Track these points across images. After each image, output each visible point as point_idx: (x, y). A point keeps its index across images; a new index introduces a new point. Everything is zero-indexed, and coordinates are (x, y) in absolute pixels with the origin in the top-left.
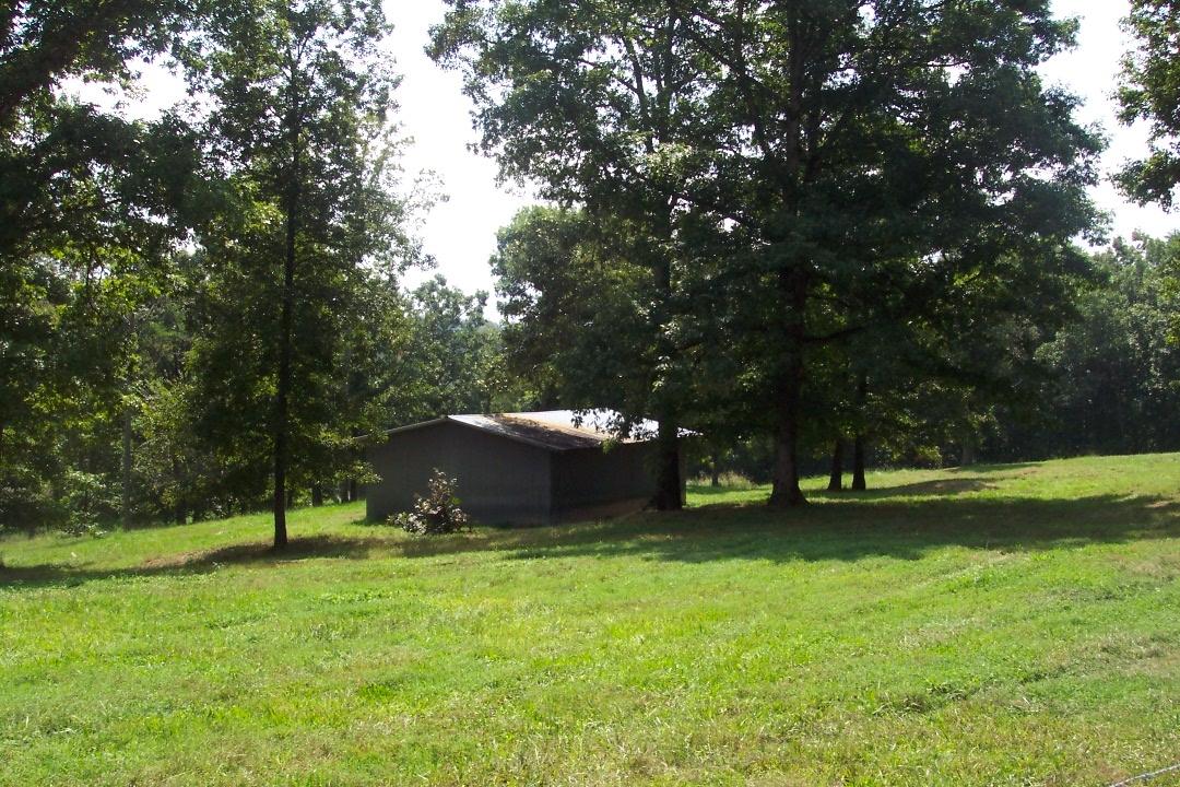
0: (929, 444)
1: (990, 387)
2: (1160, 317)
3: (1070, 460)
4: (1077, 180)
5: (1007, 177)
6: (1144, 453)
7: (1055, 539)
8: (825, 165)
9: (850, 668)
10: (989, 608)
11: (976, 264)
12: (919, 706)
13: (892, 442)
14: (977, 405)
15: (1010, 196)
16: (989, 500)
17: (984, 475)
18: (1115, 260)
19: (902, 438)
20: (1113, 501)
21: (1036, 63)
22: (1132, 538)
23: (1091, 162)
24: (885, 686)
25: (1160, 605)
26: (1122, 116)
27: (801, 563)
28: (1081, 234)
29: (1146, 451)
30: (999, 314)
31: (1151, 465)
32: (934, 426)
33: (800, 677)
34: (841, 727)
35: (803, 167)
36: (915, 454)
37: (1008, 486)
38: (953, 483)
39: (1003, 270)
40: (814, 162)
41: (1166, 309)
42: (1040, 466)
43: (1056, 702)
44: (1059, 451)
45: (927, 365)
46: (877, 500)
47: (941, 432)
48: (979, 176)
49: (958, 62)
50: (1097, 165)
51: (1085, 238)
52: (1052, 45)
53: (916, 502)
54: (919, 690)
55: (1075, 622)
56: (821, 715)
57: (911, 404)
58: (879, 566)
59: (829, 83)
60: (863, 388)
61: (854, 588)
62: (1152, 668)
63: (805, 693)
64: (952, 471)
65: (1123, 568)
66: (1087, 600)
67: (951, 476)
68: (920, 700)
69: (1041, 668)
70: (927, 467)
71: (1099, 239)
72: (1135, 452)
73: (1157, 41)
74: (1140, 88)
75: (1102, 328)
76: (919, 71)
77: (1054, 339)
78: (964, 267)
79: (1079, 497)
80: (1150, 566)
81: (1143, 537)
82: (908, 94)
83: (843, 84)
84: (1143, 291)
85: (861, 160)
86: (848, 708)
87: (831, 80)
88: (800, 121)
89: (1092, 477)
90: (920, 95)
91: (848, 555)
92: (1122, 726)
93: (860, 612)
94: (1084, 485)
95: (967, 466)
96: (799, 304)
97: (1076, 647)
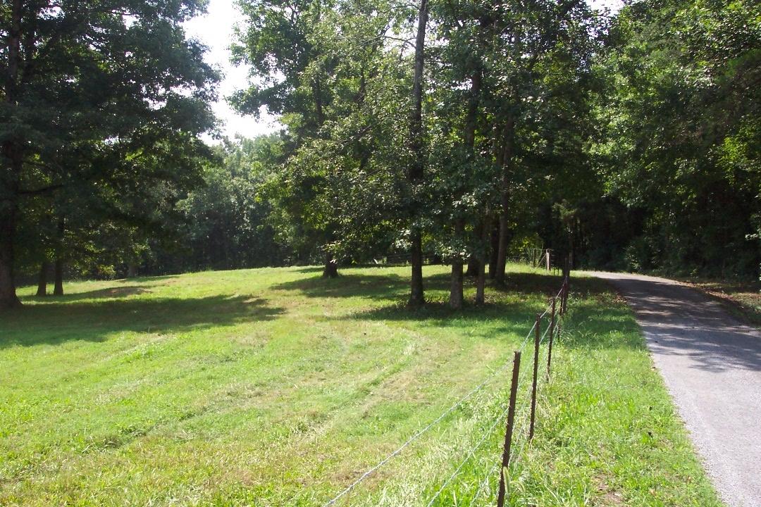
0: (107, 264)
1: (147, 226)
2: (250, 186)
3: (196, 274)
4: (205, 98)
5: (162, 91)
6: (240, 269)
7: (191, 324)
8: (38, 72)
9: (62, 421)
10: (154, 372)
11: (140, 146)
12: (114, 443)
13: (82, 263)
14: (138, 238)
15: (164, 104)
16: (147, 300)
17: (143, 284)
18: (224, 150)
19: (88, 260)
20: (224, 299)
21: (183, 21)
22: (237, 321)
23: (215, 88)
24: (89, 431)
25: (258, 363)
26: (232, 60)
27: (20, 348)
28: (207, 132)
29: (240, 268)
30: (155, 180)
31: (245, 276)
32: (110, 252)
33: (26, 431)
34: (60, 465)
35: (21, 71)
36: (97, 270)
37: (159, 291)
38: (123, 289)
39: (158, 152)
40: (30, 69)
41: (253, 182)
42: (178, 277)
43: (204, 431)
44: (189, 268)
45: (106, 212)
46: (72, 302)
47: (115, 256)
48: (144, 89)
49: (132, 13)
50: (218, 90)
51: (209, 134)
52: (193, 11)
53: (99, 303)
54: (114, 432)
55: (210, 378)
56: (45, 457)
57: (94, 238)
58: (77, 348)
59: (41, 15)
60: (62, 226)
61: (61, 364)
62: (258, 404)
63: (31, 443)
64: (121, 282)
65: (234, 341)
66: (215, 363)
67: (122, 285)
68: (114, 439)
69: (191, 410)
70: (104, 279)
71: (218, 135)
72: (234, 268)
73: (255, 18)
74: (244, 45)
75: (216, 192)
76: (106, 15)
77: (186, 197)
78: (133, 148)
79: (203, 297)
80: (250, 338)
81: (244, 321)
82: (99, 30)
83: (51, 17)
84: (240, 170)
85: (64, 71)
86: (64, 450)
87: (43, 13)
88: (19, 39)
89: (210, 284)
90: (106, 31)
91: (54, 341)
92: (245, 443)
93: (66, 380)
94: (205, 289)
95: (132, 278)
96: (17, 166)
97: (211, 394)
